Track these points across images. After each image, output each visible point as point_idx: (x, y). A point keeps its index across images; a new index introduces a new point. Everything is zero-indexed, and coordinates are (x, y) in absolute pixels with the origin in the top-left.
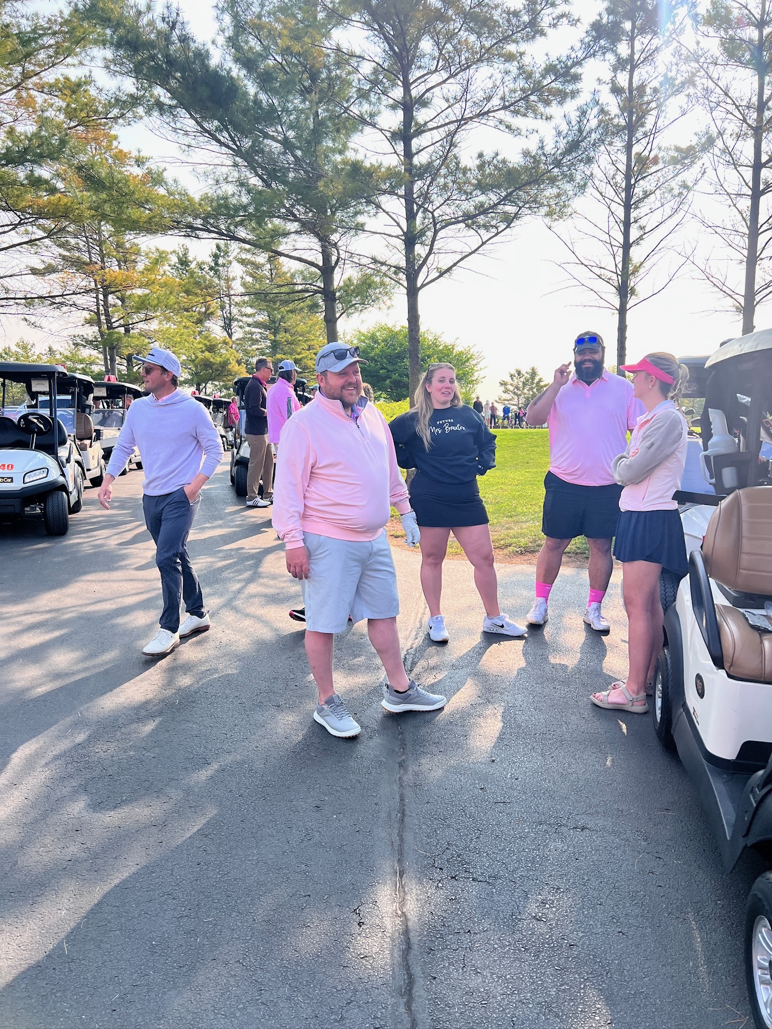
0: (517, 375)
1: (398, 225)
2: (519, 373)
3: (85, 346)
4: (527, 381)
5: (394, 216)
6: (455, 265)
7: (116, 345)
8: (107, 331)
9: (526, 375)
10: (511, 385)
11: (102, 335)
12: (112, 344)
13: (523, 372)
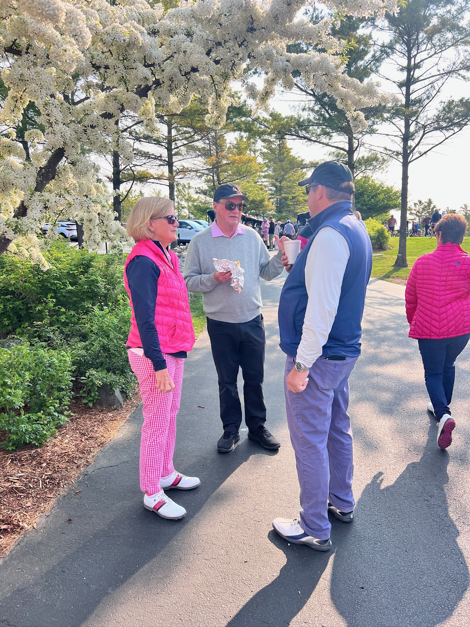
0: (418, 204)
1: (400, 131)
2: (420, 202)
4: (426, 207)
5: (398, 126)
6: (430, 150)
9: (425, 203)
10: (415, 210)
13: (423, 202)
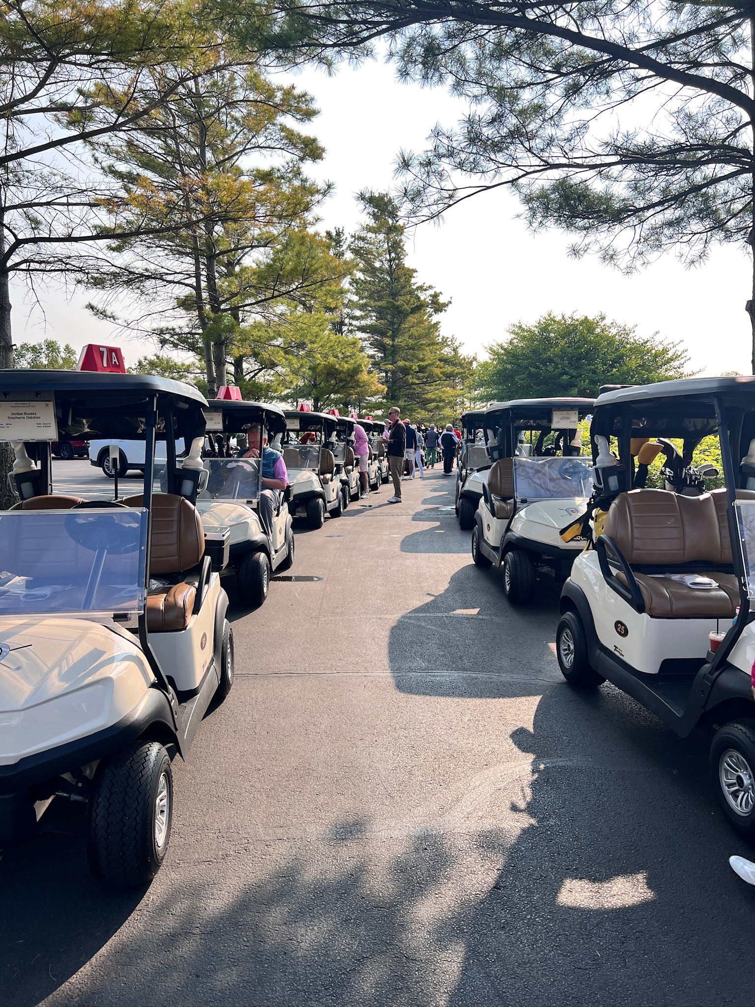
3: (175, 346)
7: (226, 338)
8: (212, 315)
11: (203, 325)
12: (220, 335)
